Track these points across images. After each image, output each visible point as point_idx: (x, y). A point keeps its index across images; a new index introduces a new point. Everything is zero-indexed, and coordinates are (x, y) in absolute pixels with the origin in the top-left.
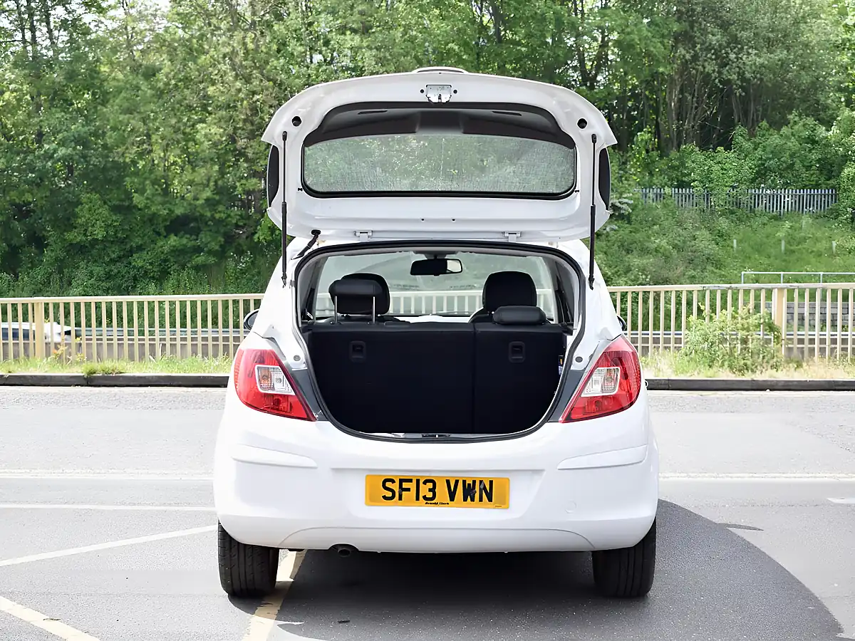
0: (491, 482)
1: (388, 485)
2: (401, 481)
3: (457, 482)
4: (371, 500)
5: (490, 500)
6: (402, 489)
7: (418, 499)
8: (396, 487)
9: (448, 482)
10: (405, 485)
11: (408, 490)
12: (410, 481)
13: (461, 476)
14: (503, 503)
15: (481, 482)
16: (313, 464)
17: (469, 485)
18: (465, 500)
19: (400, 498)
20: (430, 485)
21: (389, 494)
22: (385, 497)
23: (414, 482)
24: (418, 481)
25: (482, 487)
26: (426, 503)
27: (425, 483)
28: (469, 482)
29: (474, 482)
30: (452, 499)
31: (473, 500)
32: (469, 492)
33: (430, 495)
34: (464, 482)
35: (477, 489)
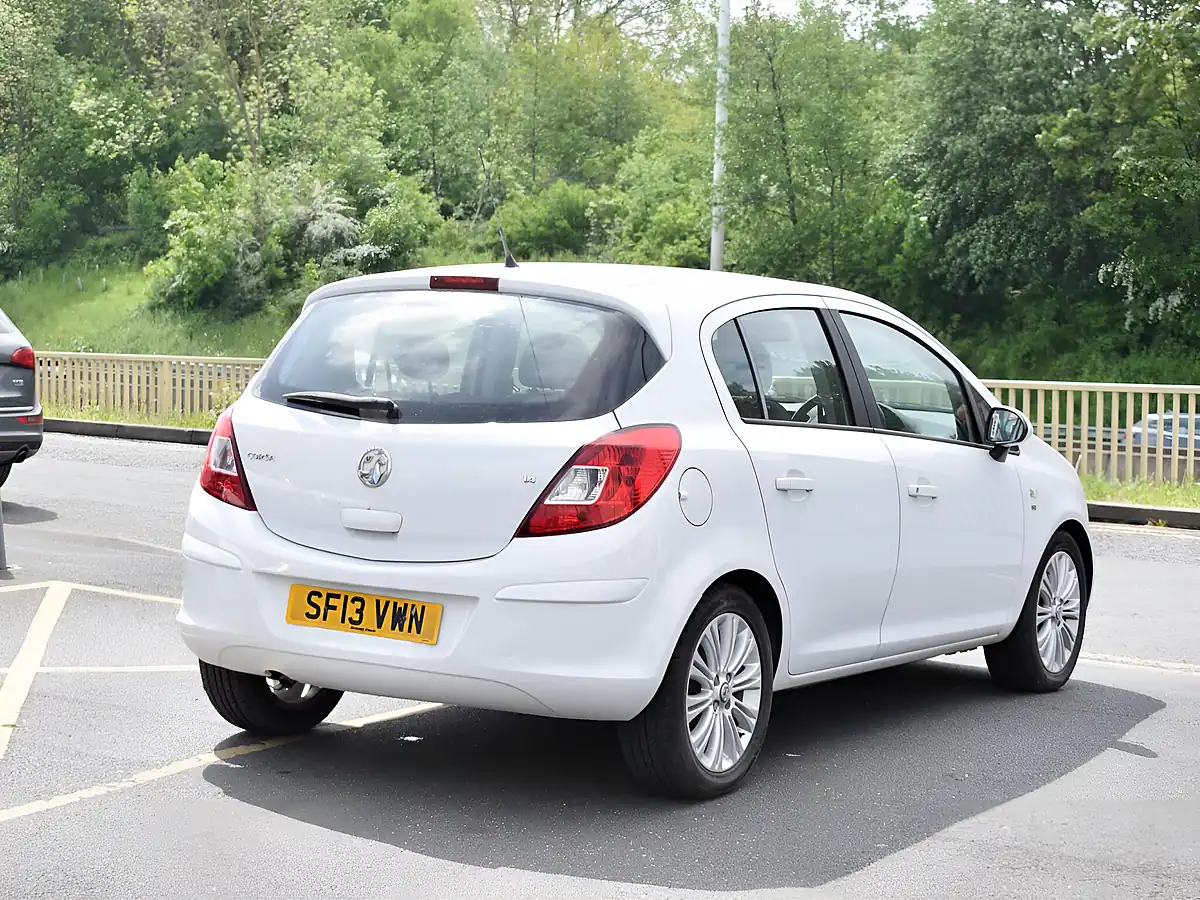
0: (423, 608)
1: (314, 599)
2: (329, 596)
3: (387, 603)
4: (293, 617)
6: (328, 607)
7: (343, 621)
8: (321, 602)
9: (378, 602)
10: (332, 601)
11: (334, 608)
12: (338, 596)
13: (392, 598)
14: (432, 639)
15: (413, 606)
16: (237, 563)
17: (400, 608)
18: (393, 628)
19: (325, 619)
20: (358, 605)
21: (313, 611)
22: (308, 615)
23: (342, 598)
24: (346, 598)
25: (413, 613)
26: (352, 628)
27: (353, 601)
28: (401, 605)
29: (406, 605)
30: (379, 626)
31: (401, 629)
32: (398, 619)
33: (356, 618)
34: (395, 604)
35: (408, 616)
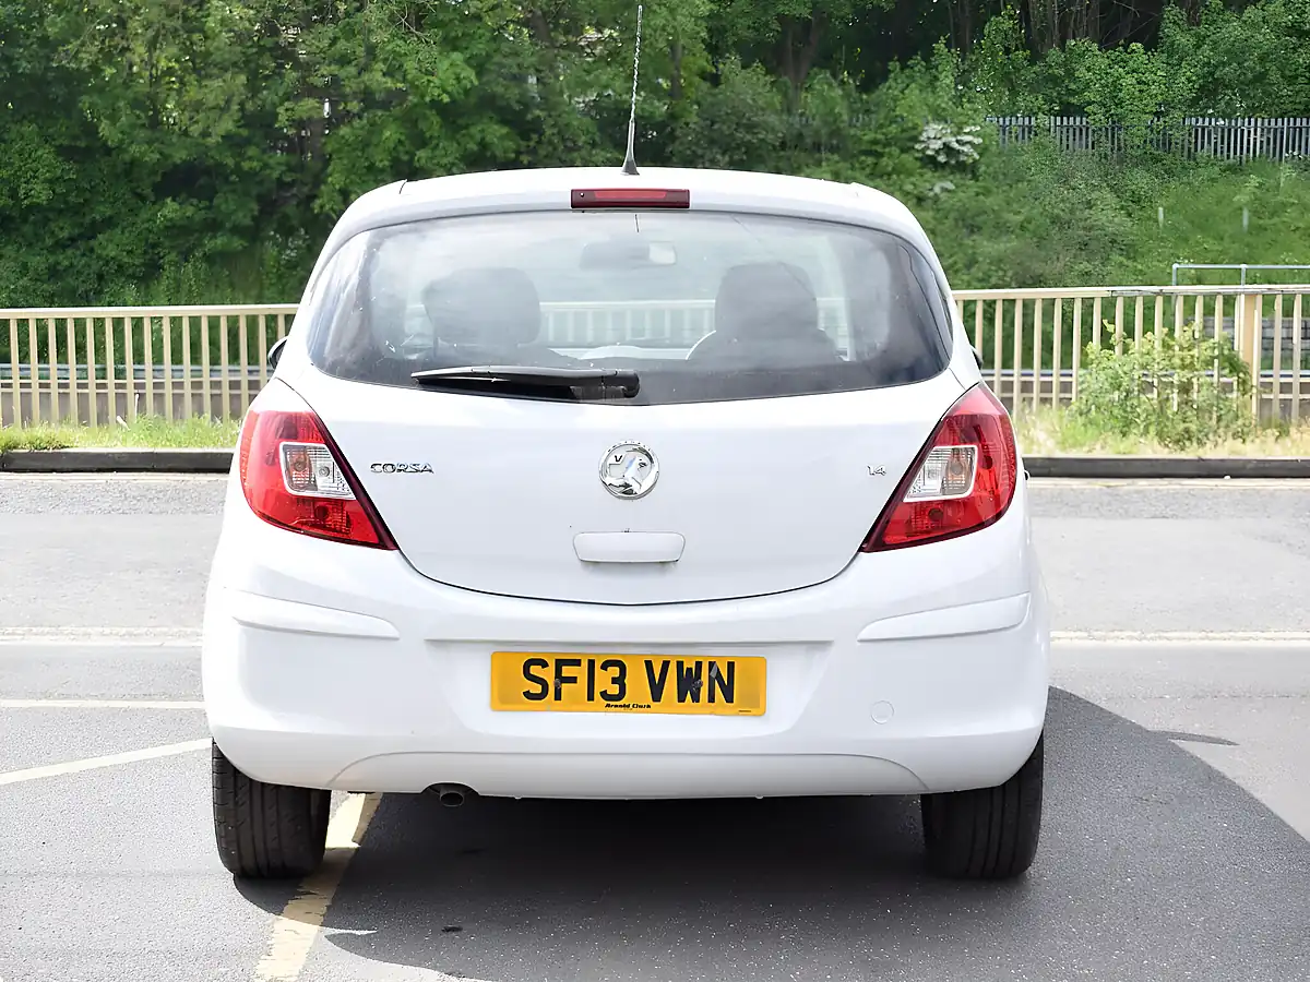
0: (731, 666)
1: (535, 670)
2: (560, 663)
3: (666, 664)
4: (502, 700)
5: (729, 698)
6: (561, 679)
7: (591, 697)
8: (548, 674)
9: (649, 664)
10: (567, 671)
11: (573, 680)
12: (577, 663)
13: (674, 656)
14: (755, 705)
15: (711, 664)
16: (390, 630)
17: (689, 670)
18: (681, 699)
19: (558, 696)
20: (615, 671)
21: (537, 689)
22: (528, 695)
23: (585, 664)
24: (591, 663)
25: (714, 675)
26: (608, 705)
27: (605, 666)
28: (689, 664)
29: (699, 664)
30: (657, 696)
31: (696, 699)
32: (689, 684)
33: (614, 690)
34: (680, 665)
35: (704, 678)
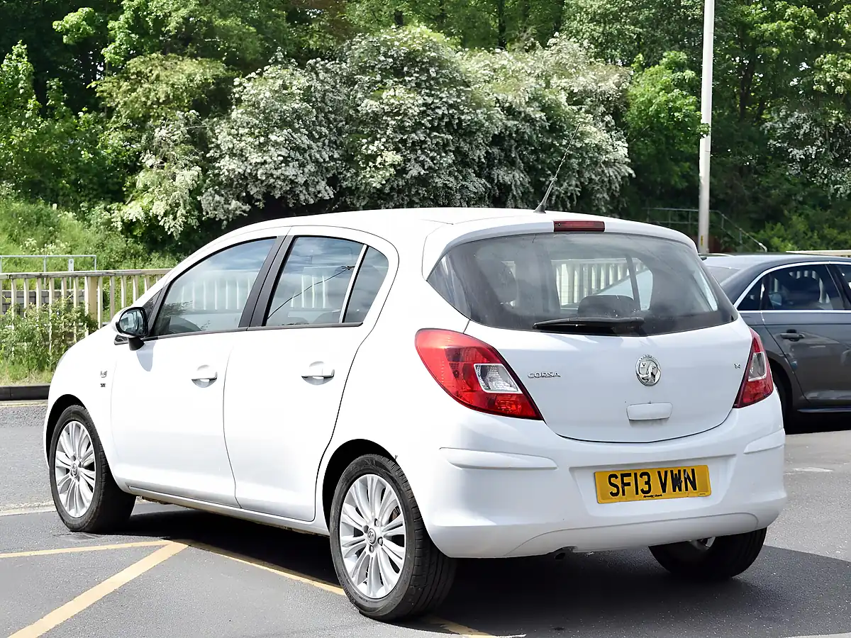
0: (693, 470)
1: (613, 480)
2: (623, 476)
3: (666, 472)
4: (602, 498)
5: (695, 488)
6: (624, 484)
7: (637, 493)
8: (618, 482)
9: (659, 473)
10: (626, 480)
11: (629, 484)
12: (629, 475)
13: (669, 467)
14: (706, 491)
15: (685, 471)
16: (553, 465)
17: (676, 474)
18: (674, 490)
19: (624, 494)
20: (645, 478)
21: (615, 490)
22: (612, 493)
23: (633, 475)
24: (636, 474)
25: (686, 477)
26: (645, 497)
27: (641, 476)
28: (676, 472)
29: (679, 471)
30: (664, 491)
31: (680, 490)
32: (676, 483)
33: (646, 488)
34: (672, 472)
35: (683, 479)
